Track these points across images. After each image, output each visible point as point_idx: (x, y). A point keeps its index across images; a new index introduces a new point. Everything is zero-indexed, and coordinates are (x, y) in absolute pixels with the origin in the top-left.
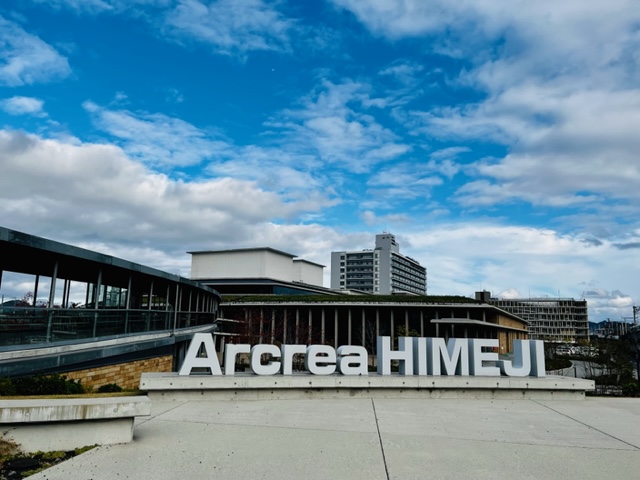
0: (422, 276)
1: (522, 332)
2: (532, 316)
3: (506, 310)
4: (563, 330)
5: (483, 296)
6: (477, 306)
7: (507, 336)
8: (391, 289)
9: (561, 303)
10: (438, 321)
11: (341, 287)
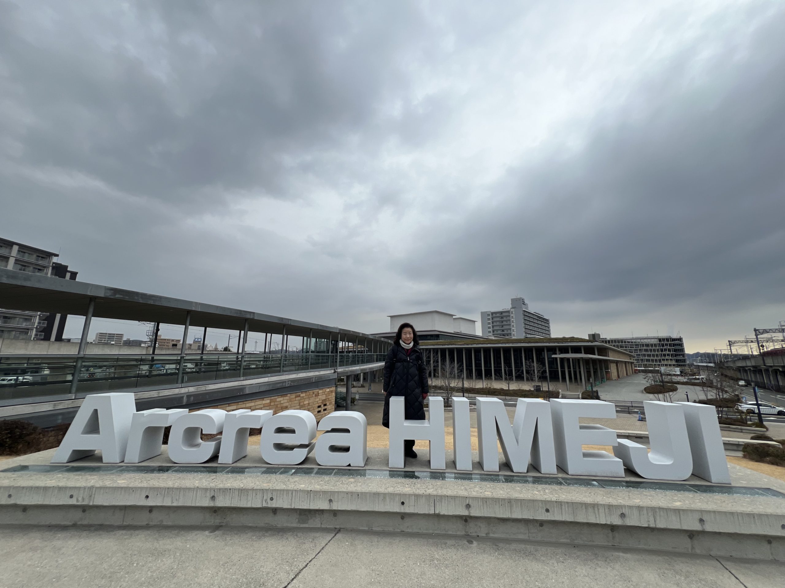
0: (546, 325)
1: (628, 362)
2: (636, 350)
3: (614, 346)
4: (664, 360)
5: (594, 337)
6: (590, 344)
7: (617, 366)
8: (524, 334)
9: (660, 340)
10: (558, 356)
11: (489, 334)
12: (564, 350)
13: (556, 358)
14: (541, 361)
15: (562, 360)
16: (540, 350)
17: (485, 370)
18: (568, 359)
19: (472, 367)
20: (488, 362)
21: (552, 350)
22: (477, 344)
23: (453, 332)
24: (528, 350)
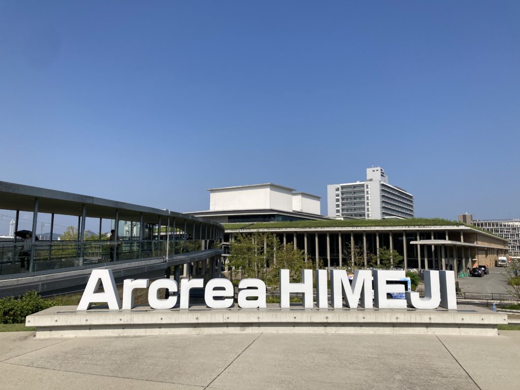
0: (410, 203)
2: (513, 235)
8: (380, 215)
10: (419, 242)
11: (337, 214)
12: (426, 235)
13: (417, 245)
14: (398, 247)
15: (422, 246)
16: (397, 235)
17: (331, 259)
18: (429, 246)
19: (315, 256)
20: (334, 250)
21: (412, 235)
22: (322, 227)
23: (291, 211)
24: (384, 236)
